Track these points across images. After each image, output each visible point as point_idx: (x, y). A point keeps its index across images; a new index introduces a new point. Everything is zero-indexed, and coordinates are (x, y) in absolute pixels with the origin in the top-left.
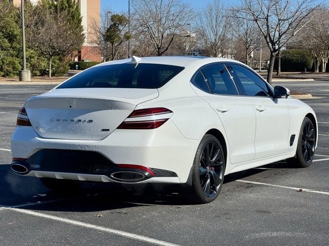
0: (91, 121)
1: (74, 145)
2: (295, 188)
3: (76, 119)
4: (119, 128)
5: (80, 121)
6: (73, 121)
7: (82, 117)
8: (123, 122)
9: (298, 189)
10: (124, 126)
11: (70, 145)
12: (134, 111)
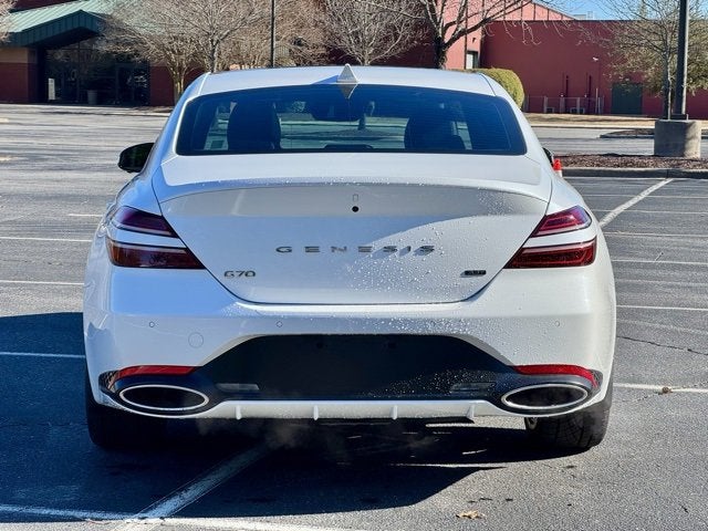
0: (427, 249)
1: (387, 320)
2: (652, 387)
3: (377, 245)
4: (510, 265)
5: (393, 249)
6: (368, 250)
7: (399, 239)
8: (522, 249)
9: (660, 388)
10: (524, 259)
11: (374, 321)
12: (546, 217)
